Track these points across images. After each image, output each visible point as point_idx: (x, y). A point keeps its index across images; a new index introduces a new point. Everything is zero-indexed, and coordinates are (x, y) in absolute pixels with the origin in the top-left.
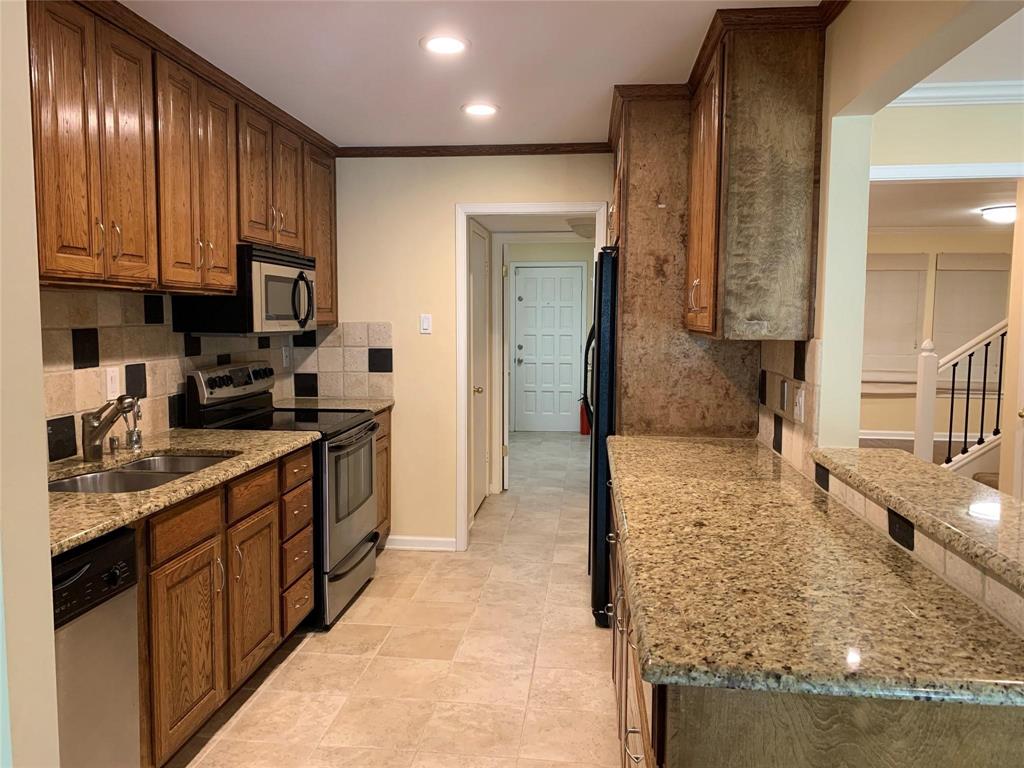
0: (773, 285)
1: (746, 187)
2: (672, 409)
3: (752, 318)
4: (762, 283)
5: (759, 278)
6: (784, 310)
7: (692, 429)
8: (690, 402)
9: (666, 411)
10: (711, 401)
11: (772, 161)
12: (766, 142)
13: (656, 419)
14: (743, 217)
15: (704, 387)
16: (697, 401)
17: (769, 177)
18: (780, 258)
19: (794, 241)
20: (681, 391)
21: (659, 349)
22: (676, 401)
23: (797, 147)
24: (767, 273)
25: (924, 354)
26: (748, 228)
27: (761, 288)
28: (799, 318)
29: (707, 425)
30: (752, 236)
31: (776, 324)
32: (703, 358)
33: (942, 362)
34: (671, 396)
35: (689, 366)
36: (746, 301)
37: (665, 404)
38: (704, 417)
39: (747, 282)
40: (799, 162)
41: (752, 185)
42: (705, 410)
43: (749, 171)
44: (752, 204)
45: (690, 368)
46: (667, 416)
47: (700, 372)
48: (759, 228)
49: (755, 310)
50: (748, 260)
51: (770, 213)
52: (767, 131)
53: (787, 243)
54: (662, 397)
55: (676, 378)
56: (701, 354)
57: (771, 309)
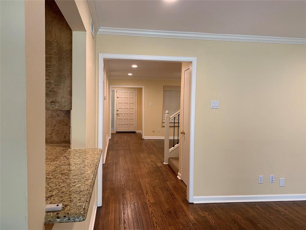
0: (59, 90)
1: (48, 55)
2: (54, 135)
3: (52, 102)
4: (55, 89)
5: (54, 88)
6: (63, 100)
7: (61, 142)
8: (60, 132)
9: (51, 135)
10: (68, 132)
11: (58, 46)
12: (55, 39)
13: (48, 138)
14: (48, 65)
15: (65, 126)
16: (62, 132)
17: (56, 52)
18: (61, 81)
19: (66, 75)
20: (57, 128)
21: (49, 113)
22: (55, 132)
23: (67, 42)
24: (57, 86)
25: (166, 115)
26: (49, 70)
27: (55, 91)
28: (69, 103)
29: (66, 140)
30: (51, 73)
31: (61, 104)
32: (64, 116)
33: (171, 117)
34: (53, 130)
35: (60, 119)
36: (49, 96)
37: (51, 133)
38: (65, 137)
39: (50, 89)
40: (67, 47)
41: (50, 54)
42: (65, 135)
43: (49, 49)
44: (50, 61)
45: (60, 120)
46: (52, 137)
47: (64, 121)
48: (53, 70)
49: (53, 99)
50: (50, 81)
51: (57, 65)
52: (55, 35)
53: (64, 75)
54: (50, 130)
55: (55, 123)
56: (64, 115)
57: (59, 99)
